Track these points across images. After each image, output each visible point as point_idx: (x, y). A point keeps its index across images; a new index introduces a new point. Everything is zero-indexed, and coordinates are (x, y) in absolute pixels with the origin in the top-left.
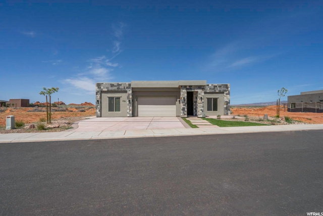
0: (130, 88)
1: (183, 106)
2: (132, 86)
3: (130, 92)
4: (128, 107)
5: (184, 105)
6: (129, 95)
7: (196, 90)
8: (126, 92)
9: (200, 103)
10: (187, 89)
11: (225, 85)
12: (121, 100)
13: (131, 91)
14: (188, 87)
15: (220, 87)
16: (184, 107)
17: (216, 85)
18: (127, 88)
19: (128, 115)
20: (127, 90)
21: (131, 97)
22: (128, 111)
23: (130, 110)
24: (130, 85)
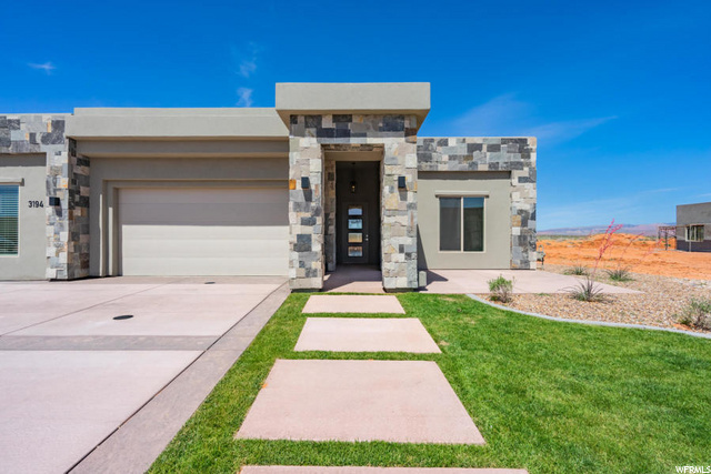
0: (58, 140)
1: (300, 229)
2: (68, 132)
3: (59, 158)
4: (50, 230)
5: (305, 222)
6: (55, 173)
7: (370, 140)
8: (40, 159)
9: (395, 212)
10: (322, 133)
11: (516, 141)
12: (23, 196)
13: (65, 154)
14: (327, 123)
15: (494, 148)
16: (308, 230)
17: (478, 140)
18: (46, 139)
19: (52, 273)
20: (43, 148)
21: (63, 182)
22: (51, 251)
23: (59, 248)
24: (58, 125)
